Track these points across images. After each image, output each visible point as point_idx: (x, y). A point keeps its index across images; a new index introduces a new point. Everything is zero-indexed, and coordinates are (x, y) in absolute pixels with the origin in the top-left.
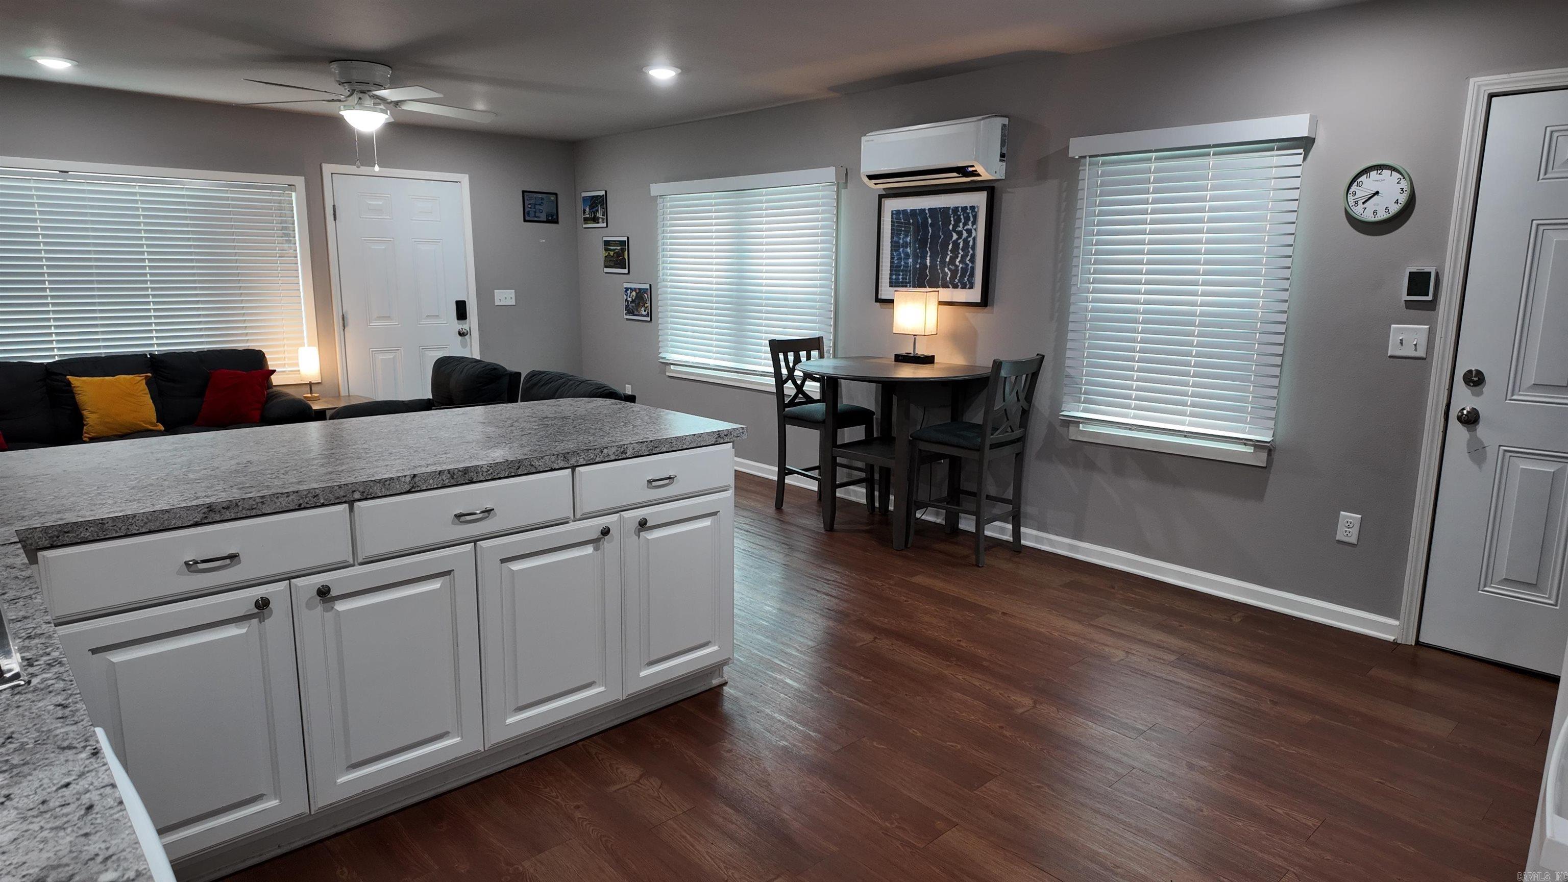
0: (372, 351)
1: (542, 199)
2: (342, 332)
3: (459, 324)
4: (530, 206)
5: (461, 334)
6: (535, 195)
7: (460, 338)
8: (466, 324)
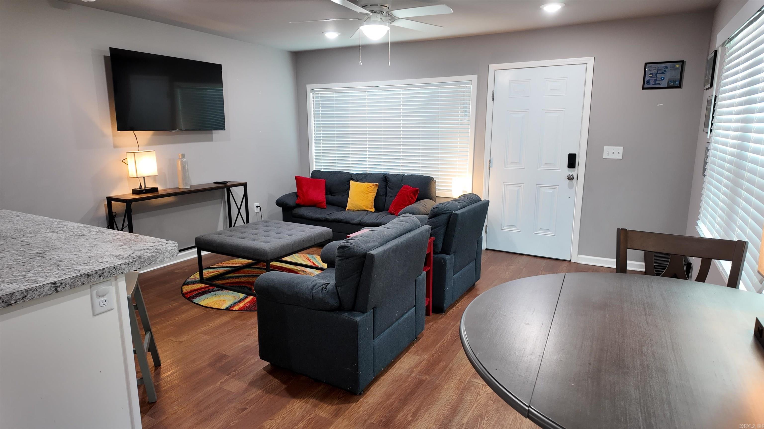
0: (505, 184)
1: (666, 68)
2: (489, 171)
3: (568, 171)
4: (651, 76)
5: (571, 178)
6: (658, 65)
7: (568, 181)
8: (575, 171)
